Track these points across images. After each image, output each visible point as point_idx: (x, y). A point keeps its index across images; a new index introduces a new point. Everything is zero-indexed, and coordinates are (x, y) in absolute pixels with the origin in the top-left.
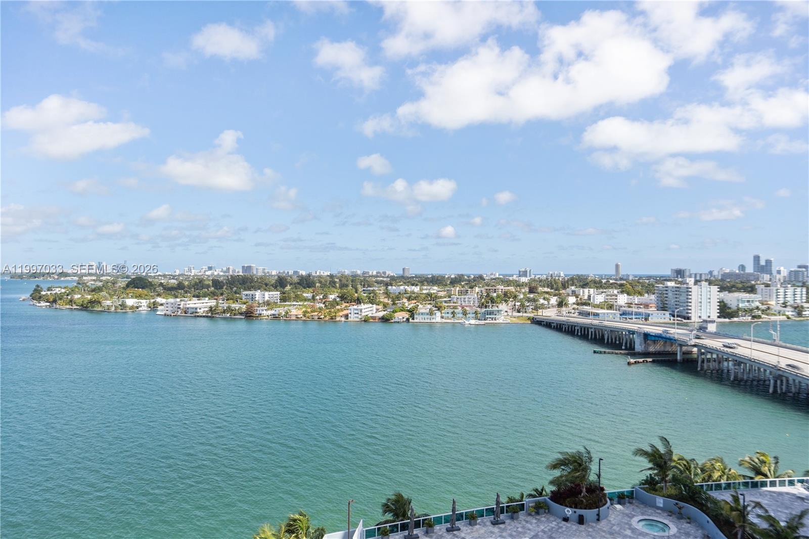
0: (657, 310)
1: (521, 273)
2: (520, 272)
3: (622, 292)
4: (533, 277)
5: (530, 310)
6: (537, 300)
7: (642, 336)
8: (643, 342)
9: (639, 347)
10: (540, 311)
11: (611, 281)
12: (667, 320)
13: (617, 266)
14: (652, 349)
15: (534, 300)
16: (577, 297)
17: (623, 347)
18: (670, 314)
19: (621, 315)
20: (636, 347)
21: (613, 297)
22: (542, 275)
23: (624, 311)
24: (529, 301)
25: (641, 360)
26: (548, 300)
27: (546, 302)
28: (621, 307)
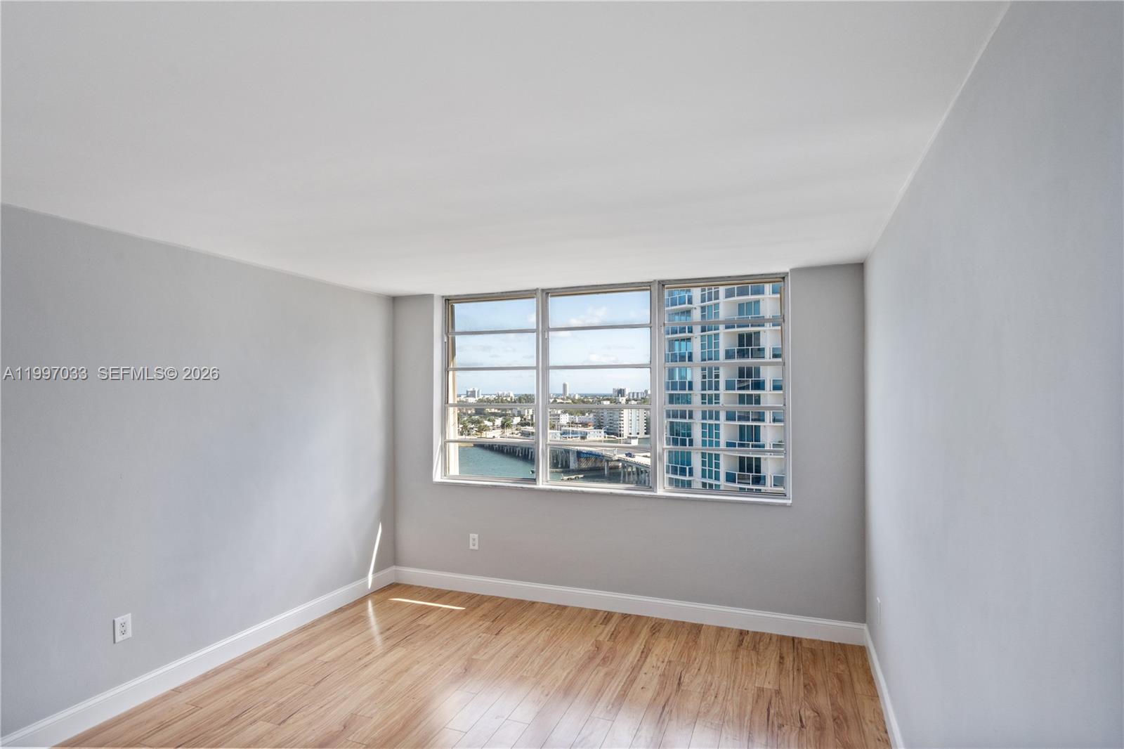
0: (595, 428)
1: (469, 393)
2: (467, 392)
3: (565, 412)
4: (481, 397)
5: (474, 432)
6: (482, 422)
7: (576, 454)
8: (576, 458)
9: (573, 465)
10: (485, 432)
11: (558, 401)
12: (602, 438)
13: (565, 386)
14: (584, 466)
15: (478, 422)
16: (522, 417)
17: (559, 466)
18: (605, 432)
19: (561, 434)
20: (571, 465)
21: (556, 417)
22: (491, 395)
23: (564, 430)
24: (473, 423)
25: (573, 477)
26: (493, 421)
27: (491, 424)
28: (563, 426)
